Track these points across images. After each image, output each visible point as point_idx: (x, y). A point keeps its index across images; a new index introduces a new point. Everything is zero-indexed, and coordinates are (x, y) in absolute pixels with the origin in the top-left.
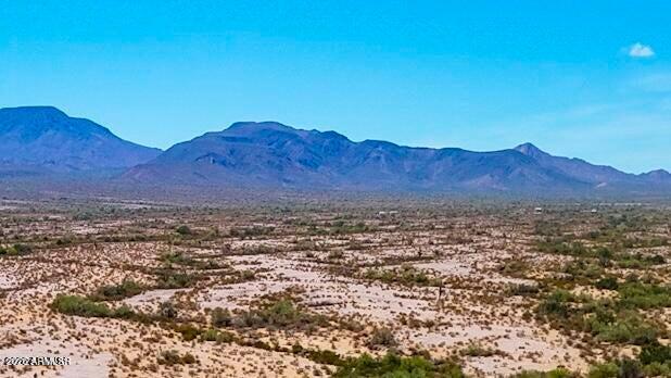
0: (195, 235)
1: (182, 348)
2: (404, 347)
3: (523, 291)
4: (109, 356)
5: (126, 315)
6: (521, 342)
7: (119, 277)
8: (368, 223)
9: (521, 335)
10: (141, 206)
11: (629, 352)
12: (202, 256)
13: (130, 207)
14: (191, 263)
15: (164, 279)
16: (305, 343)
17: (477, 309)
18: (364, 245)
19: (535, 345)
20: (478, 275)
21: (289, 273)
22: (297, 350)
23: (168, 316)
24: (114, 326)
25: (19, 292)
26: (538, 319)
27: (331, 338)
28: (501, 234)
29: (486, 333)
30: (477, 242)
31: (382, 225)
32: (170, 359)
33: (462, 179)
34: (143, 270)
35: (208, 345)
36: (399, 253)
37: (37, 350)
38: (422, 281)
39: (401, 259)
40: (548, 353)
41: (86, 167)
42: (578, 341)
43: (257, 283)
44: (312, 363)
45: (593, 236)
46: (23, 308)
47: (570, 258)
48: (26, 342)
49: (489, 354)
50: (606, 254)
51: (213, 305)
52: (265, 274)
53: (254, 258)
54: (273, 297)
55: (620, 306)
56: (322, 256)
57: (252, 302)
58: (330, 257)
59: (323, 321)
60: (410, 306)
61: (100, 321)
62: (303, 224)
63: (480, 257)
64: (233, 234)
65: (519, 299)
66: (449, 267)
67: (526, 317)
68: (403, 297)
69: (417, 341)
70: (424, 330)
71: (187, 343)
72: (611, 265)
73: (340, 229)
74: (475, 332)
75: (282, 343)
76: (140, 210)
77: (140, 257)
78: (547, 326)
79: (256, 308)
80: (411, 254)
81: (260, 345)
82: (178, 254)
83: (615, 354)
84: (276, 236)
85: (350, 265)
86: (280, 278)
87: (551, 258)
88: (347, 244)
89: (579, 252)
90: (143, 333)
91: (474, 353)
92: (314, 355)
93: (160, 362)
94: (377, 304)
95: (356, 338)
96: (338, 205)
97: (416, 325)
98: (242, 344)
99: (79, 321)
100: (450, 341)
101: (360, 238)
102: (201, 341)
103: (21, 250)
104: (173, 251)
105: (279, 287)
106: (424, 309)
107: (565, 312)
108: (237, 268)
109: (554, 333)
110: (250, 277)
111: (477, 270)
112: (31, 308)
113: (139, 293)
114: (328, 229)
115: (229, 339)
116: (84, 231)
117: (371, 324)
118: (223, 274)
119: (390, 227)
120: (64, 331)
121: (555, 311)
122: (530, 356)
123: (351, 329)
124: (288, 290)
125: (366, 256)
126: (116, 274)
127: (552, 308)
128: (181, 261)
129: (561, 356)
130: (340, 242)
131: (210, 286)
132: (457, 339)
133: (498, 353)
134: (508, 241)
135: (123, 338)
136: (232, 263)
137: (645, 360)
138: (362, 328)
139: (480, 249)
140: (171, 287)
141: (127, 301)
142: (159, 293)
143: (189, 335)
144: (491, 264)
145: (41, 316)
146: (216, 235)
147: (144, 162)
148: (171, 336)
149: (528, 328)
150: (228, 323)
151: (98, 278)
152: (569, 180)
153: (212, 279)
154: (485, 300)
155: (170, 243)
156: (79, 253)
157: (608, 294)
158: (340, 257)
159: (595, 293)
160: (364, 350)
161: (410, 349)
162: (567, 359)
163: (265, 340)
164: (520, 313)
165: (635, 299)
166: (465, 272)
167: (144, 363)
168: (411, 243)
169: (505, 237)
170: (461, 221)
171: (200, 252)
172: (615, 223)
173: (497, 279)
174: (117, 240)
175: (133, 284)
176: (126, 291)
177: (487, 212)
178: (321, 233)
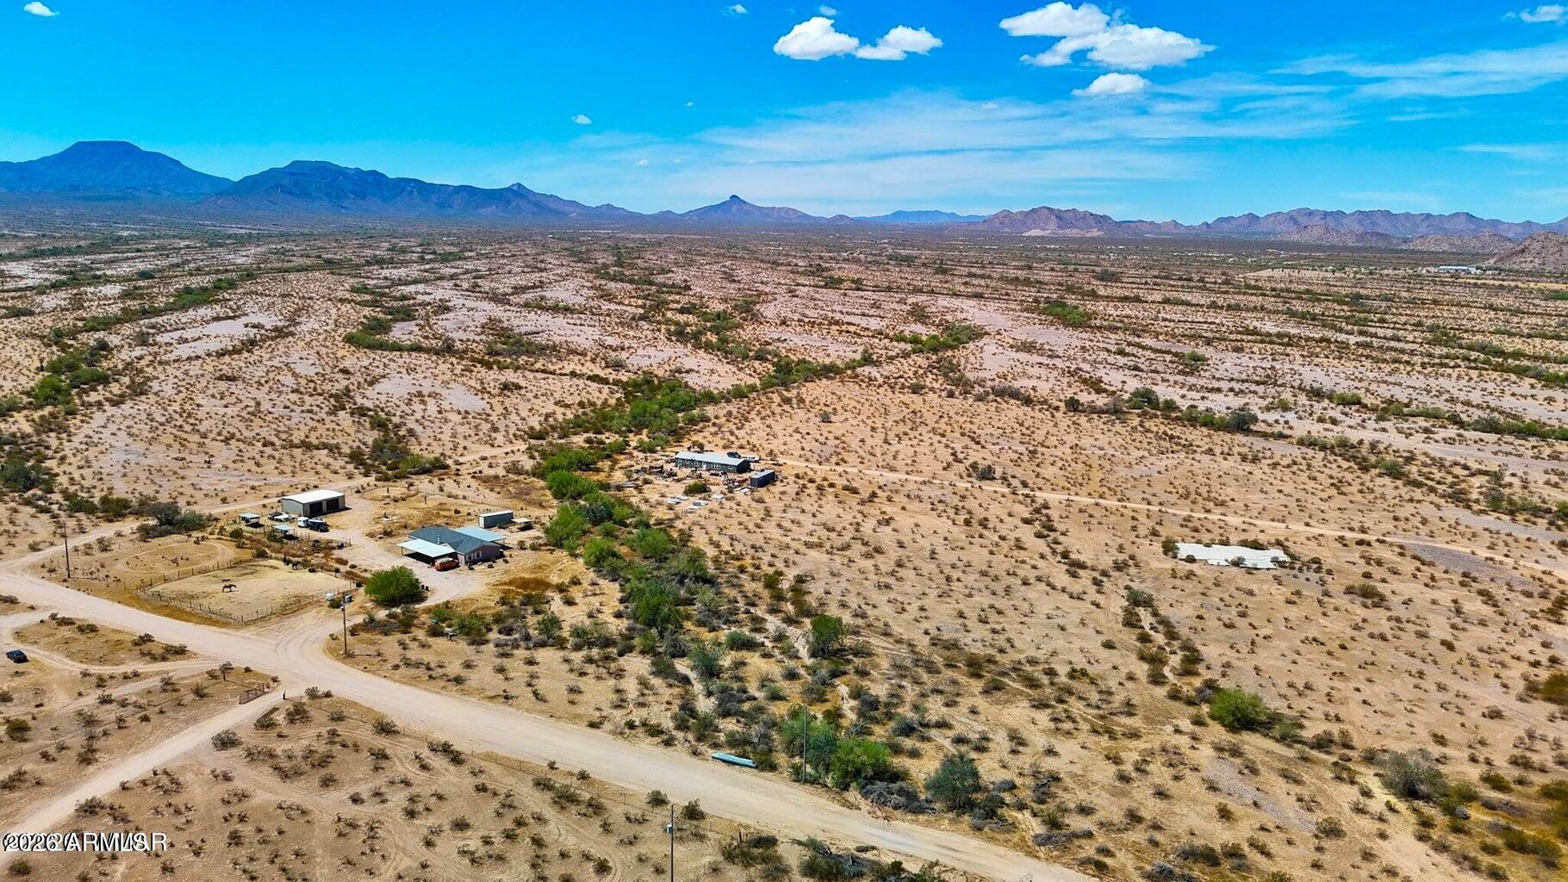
3: (639, 316)
5: (417, 348)
7: (353, 314)
10: (244, 231)
12: (377, 287)
13: (237, 231)
25: (298, 328)
33: (477, 208)
43: (459, 314)
46: (328, 344)
57: (483, 332)
58: (474, 287)
62: (404, 252)
64: (368, 263)
76: (250, 236)
79: (492, 337)
80: (524, 283)
85: (495, 293)
88: (466, 273)
96: (400, 231)
105: (481, 318)
111: (586, 297)
112: (336, 345)
113: (391, 327)
114: (430, 257)
116: (240, 260)
119: (470, 254)
123: (579, 354)
124: (490, 319)
125: (495, 284)
126: (342, 307)
128: (373, 293)
130: (456, 270)
134: (569, 269)
136: (411, 293)
139: (562, 277)
140: (404, 320)
141: (391, 333)
142: (405, 326)
145: (354, 351)
147: (218, 189)
152: (551, 211)
155: (333, 273)
158: (479, 286)
166: (581, 300)
170: (513, 249)
174: (286, 271)
175: (376, 318)
176: (382, 325)
177: (520, 239)
178: (431, 261)
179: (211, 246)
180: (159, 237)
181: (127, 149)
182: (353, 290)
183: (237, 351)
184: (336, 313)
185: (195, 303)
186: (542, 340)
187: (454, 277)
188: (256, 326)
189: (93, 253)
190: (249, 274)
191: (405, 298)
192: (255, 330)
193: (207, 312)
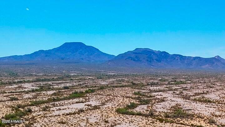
0: (137, 85)
2: (218, 124)
5: (139, 114)
7: (127, 102)
8: (182, 80)
10: (114, 74)
12: (144, 93)
13: (111, 74)
14: (144, 95)
16: (193, 123)
18: (186, 88)
20: (222, 99)
21: (173, 99)
22: (192, 125)
23: (151, 114)
24: (139, 118)
25: (103, 106)
27: (198, 121)
28: (220, 85)
30: (215, 87)
31: (186, 81)
33: (201, 66)
34: (132, 98)
35: (168, 124)
36: (197, 91)
38: (210, 102)
39: (199, 94)
41: (93, 61)
43: (167, 102)
46: (109, 112)
48: (119, 124)
52: (166, 99)
53: (160, 93)
54: (174, 107)
56: (178, 92)
57: (170, 109)
58: (180, 93)
59: (193, 116)
60: (212, 110)
61: (134, 116)
62: (165, 81)
63: (218, 93)
64: (148, 85)
66: (212, 96)
68: (208, 107)
69: (220, 122)
70: (220, 118)
71: (162, 123)
73: (176, 83)
75: (187, 123)
76: (114, 75)
77: (127, 93)
79: (172, 111)
80: (201, 92)
81: (182, 124)
84: (160, 86)
85: (186, 96)
86: (172, 101)
88: (181, 88)
90: (149, 120)
95: (204, 121)
96: (169, 74)
97: (216, 116)
98: (177, 124)
99: (128, 116)
101: (184, 86)
102: (165, 122)
103: (93, 91)
104: (137, 91)
105: (173, 104)
106: (216, 111)
108: (158, 97)
110: (163, 100)
111: (221, 97)
112: (111, 112)
113: (137, 107)
114: (173, 83)
115: (172, 122)
116: (104, 83)
117: (205, 116)
118: (155, 99)
119: (189, 82)
120: (126, 120)
123: (201, 118)
124: (177, 105)
125: (189, 92)
126: (125, 99)
128: (141, 95)
130: (179, 87)
131: (154, 103)
134: (223, 87)
135: (144, 122)
136: (155, 95)
139: (217, 90)
140: (144, 104)
141: (135, 109)
142: (143, 106)
143: (161, 121)
144: (223, 95)
145: (116, 115)
147: (110, 59)
148: (156, 121)
150: (169, 117)
151: (121, 101)
155: (132, 88)
158: (182, 93)
161: (220, 124)
163: (182, 122)
166: (218, 98)
168: (198, 88)
169: (221, 86)
170: (207, 80)
174: (116, 87)
175: (133, 103)
176: (133, 106)
177: (212, 77)
178: (172, 84)
179: (98, 78)
180: (83, 75)
181: (81, 45)
182: (135, 94)
183: (74, 113)
184: (122, 101)
185: (74, 97)
186: (190, 112)
187: (176, 90)
188: (88, 105)
189: (56, 81)
190: (102, 88)
191: (151, 97)
192: (87, 107)
193: (76, 100)
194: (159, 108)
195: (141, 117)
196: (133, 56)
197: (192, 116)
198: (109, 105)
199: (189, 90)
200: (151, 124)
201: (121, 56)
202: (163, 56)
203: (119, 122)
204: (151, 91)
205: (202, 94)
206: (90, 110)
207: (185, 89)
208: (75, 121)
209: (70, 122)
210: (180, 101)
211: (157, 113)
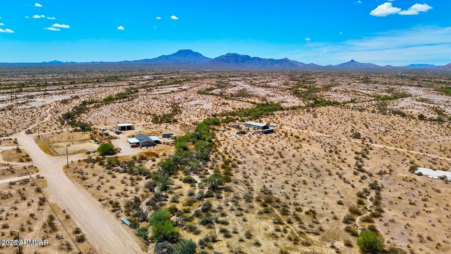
0: (222, 77)
1: (226, 101)
2: (268, 101)
3: (289, 89)
4: (212, 103)
5: (213, 94)
6: (291, 100)
7: (209, 86)
8: (256, 74)
9: (290, 98)
11: (311, 102)
12: (224, 81)
13: (207, 71)
14: (223, 83)
15: (219, 87)
16: (249, 100)
17: (281, 93)
19: (294, 100)
20: (279, 86)
21: (243, 85)
22: (248, 102)
23: (221, 95)
24: (211, 97)
25: (190, 89)
26: (293, 95)
27: (254, 99)
28: (282, 77)
29: (284, 98)
30: (278, 78)
32: (224, 104)
33: (273, 65)
34: (214, 85)
35: (230, 101)
36: (263, 81)
37: (197, 102)
38: (269, 87)
39: (264, 82)
40: (296, 102)
41: (197, 62)
42: (301, 100)
43: (237, 87)
44: (251, 104)
45: (300, 77)
47: (297, 82)
49: (285, 102)
50: (304, 81)
51: (230, 92)
52: (238, 85)
53: (235, 82)
54: (241, 90)
55: (308, 92)
56: (248, 81)
57: (237, 91)
58: (250, 82)
59: (252, 96)
60: (268, 92)
61: (208, 96)
62: (243, 75)
63: (279, 82)
64: (230, 77)
65: (288, 91)
66: (273, 84)
67: (291, 94)
68: (266, 90)
69: (271, 100)
70: (272, 97)
72: (305, 84)
73: (251, 76)
74: (281, 98)
75: (245, 100)
76: (209, 71)
77: (212, 82)
78: (295, 96)
79: (238, 93)
81: (240, 101)
82: (220, 81)
83: (309, 102)
84: (238, 77)
85: (254, 83)
86: (241, 86)
87: (293, 82)
88: (253, 79)
89: (298, 81)
90: (217, 98)
91: (282, 102)
92: (252, 103)
93: (222, 104)
94: (262, 92)
95: (259, 99)
96: (249, 70)
97: (270, 96)
98: (237, 100)
99: (204, 95)
100: (277, 100)
101: (255, 78)
102: (229, 100)
103: (188, 80)
104: (219, 80)
105: (241, 88)
106: (271, 93)
107: (298, 93)
108: (232, 84)
109: (297, 98)
110: (235, 86)
111: (279, 84)
112: (193, 93)
113: (214, 90)
115: (234, 99)
116: (199, 76)
118: (230, 85)
119: (260, 75)
120: (201, 98)
121: (296, 94)
122: (293, 103)
123: (257, 97)
124: (243, 89)
126: (208, 85)
127: (296, 93)
128: (221, 83)
129: (299, 103)
130: (251, 78)
131: (228, 88)
132: (278, 99)
133: (287, 102)
134: (284, 78)
135: (213, 99)
137: (315, 103)
138: (260, 97)
139: (279, 80)
140: (220, 88)
141: (212, 91)
142: (218, 89)
143: (226, 98)
144: (282, 83)
145: (196, 94)
146: (226, 77)
147: (209, 61)
148: (223, 99)
149: (292, 96)
150: (233, 96)
153: (228, 86)
154: (282, 91)
155: (217, 79)
156: (199, 81)
157: (305, 89)
158: (252, 82)
159: (303, 89)
160: (261, 101)
162: (300, 103)
163: (241, 99)
164: (289, 94)
165: (311, 91)
166: (277, 85)
167: (219, 104)
168: (265, 78)
170: (274, 74)
171: (224, 80)
172: (304, 74)
173: (284, 86)
174: (206, 78)
175: (212, 87)
176: (211, 89)
177: (279, 72)
178: (247, 76)
179: (197, 73)
181: (190, 51)
183: (168, 93)
184: (205, 86)
185: (173, 84)
186: (251, 93)
187: (249, 80)
188: (180, 88)
189: (168, 74)
190: (196, 79)
191: (227, 84)
192: (179, 89)
193: (174, 85)
194: (230, 91)
195: (213, 96)
196: (225, 59)
197: (250, 96)
198: (195, 89)
199: (258, 80)
200: (218, 100)
201: (217, 59)
202: (247, 58)
203: (195, 99)
204: (229, 80)
205: (267, 82)
206: (180, 91)
207: (255, 80)
208: (164, 98)
209: (161, 99)
210: (247, 86)
211: (226, 94)
